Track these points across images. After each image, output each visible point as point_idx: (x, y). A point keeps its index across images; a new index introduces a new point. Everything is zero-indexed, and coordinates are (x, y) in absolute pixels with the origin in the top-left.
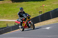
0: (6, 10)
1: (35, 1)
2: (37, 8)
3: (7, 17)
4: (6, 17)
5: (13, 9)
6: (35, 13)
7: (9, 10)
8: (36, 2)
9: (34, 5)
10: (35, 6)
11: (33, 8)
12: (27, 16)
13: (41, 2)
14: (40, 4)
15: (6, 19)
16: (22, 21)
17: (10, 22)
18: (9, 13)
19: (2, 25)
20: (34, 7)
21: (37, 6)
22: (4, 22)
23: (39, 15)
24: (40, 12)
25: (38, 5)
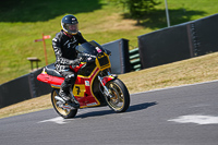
1: (17, 21)
2: (22, 47)
6: (14, 66)
8: (19, 23)
9: (12, 35)
11: (8, 47)
13: (39, 23)
14: (34, 32)
16: (71, 75)
20: (13, 43)
21: (23, 40)
23: (31, 71)
24: (32, 61)
25: (26, 35)
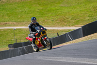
0: (42, 10)
2: (95, 8)
3: (44, 23)
4: (43, 21)
5: (54, 9)
6: (91, 16)
7: (48, 11)
10: (92, 3)
17: (49, 31)
18: (48, 15)
20: (90, 6)
21: (95, 4)
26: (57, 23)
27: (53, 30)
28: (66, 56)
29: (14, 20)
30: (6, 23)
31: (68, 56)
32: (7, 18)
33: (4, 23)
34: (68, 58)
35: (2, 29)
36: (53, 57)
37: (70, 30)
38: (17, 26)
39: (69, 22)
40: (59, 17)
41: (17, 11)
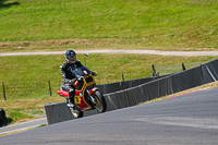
3: (152, 41)
4: (151, 38)
5: (174, 10)
7: (162, 14)
12: (84, 75)
15: (148, 47)
17: (164, 59)
18: (160, 24)
19: (133, 68)
22: (143, 58)
26: (182, 41)
27: (173, 58)
28: (202, 116)
29: (84, 36)
30: (66, 40)
31: (208, 116)
32: (69, 30)
33: (63, 41)
34: (208, 120)
35: (58, 56)
36: (173, 118)
37: (210, 58)
38: (92, 47)
39: (208, 39)
40: (185, 28)
41: (92, 14)
